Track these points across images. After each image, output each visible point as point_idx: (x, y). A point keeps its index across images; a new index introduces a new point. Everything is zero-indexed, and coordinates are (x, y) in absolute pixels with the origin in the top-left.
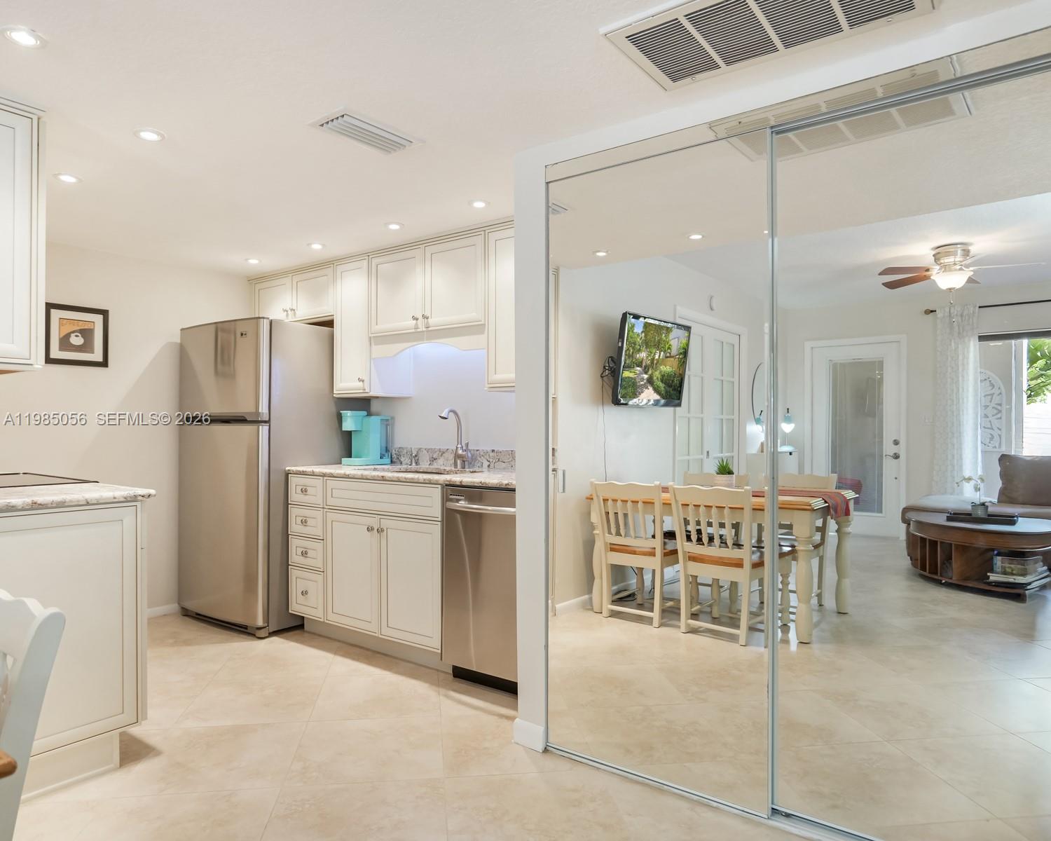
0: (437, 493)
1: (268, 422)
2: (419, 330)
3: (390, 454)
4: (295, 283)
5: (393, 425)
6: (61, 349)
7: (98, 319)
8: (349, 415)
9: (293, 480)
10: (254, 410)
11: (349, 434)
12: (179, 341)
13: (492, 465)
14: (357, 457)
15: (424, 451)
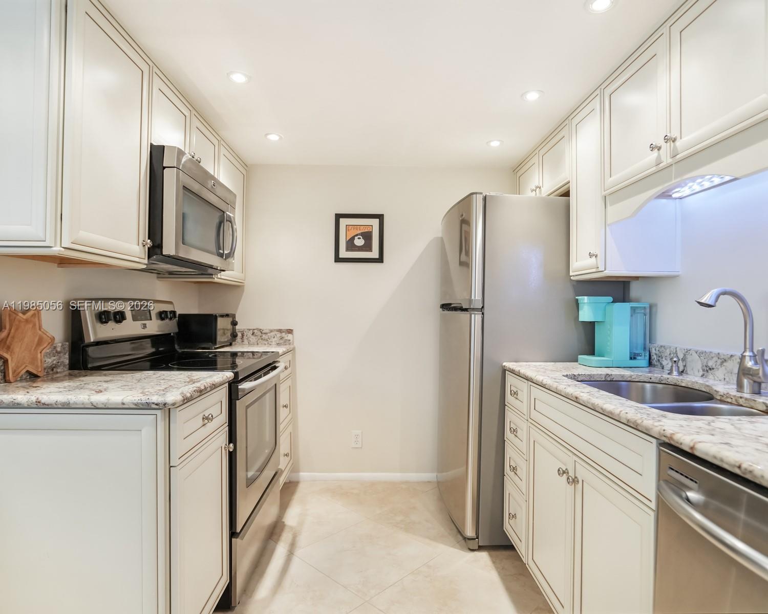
0: (649, 452)
1: (481, 310)
2: (662, 165)
3: (647, 354)
4: (541, 159)
6: (348, 250)
7: (375, 222)
8: (587, 301)
9: (508, 379)
10: (468, 298)
11: (590, 325)
12: (441, 235)
15: (694, 354)
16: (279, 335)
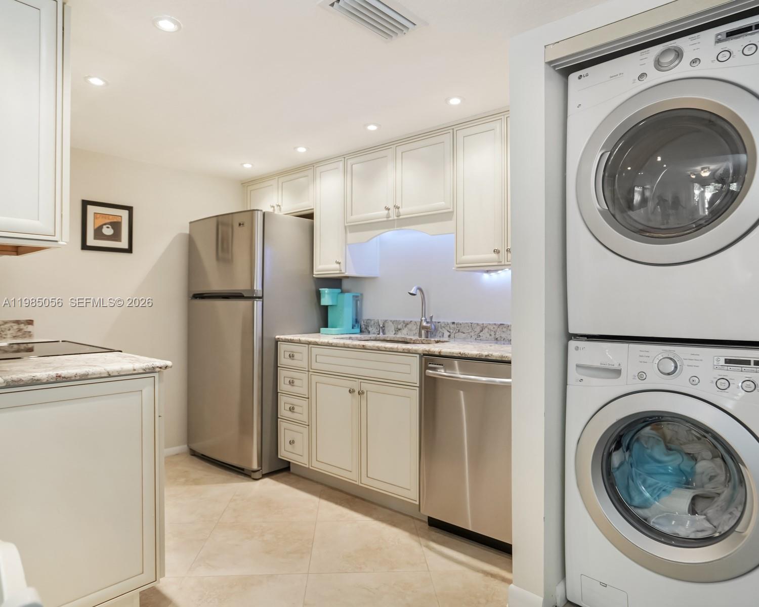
0: (415, 361)
1: (261, 298)
2: (390, 219)
3: (360, 325)
4: (280, 184)
5: (362, 299)
6: (95, 238)
7: (125, 214)
8: (326, 292)
9: (282, 347)
10: (248, 288)
11: (326, 308)
12: (187, 232)
13: (452, 336)
14: (332, 327)
15: (390, 322)
16: (16, 327)
